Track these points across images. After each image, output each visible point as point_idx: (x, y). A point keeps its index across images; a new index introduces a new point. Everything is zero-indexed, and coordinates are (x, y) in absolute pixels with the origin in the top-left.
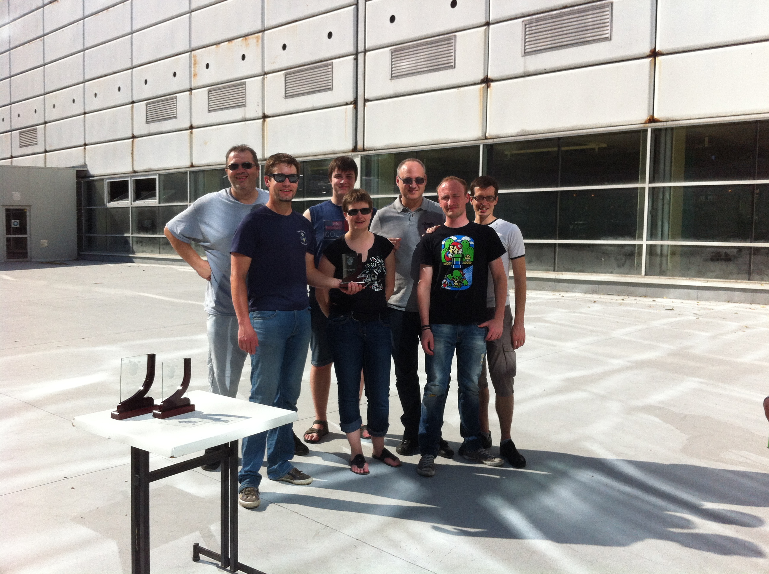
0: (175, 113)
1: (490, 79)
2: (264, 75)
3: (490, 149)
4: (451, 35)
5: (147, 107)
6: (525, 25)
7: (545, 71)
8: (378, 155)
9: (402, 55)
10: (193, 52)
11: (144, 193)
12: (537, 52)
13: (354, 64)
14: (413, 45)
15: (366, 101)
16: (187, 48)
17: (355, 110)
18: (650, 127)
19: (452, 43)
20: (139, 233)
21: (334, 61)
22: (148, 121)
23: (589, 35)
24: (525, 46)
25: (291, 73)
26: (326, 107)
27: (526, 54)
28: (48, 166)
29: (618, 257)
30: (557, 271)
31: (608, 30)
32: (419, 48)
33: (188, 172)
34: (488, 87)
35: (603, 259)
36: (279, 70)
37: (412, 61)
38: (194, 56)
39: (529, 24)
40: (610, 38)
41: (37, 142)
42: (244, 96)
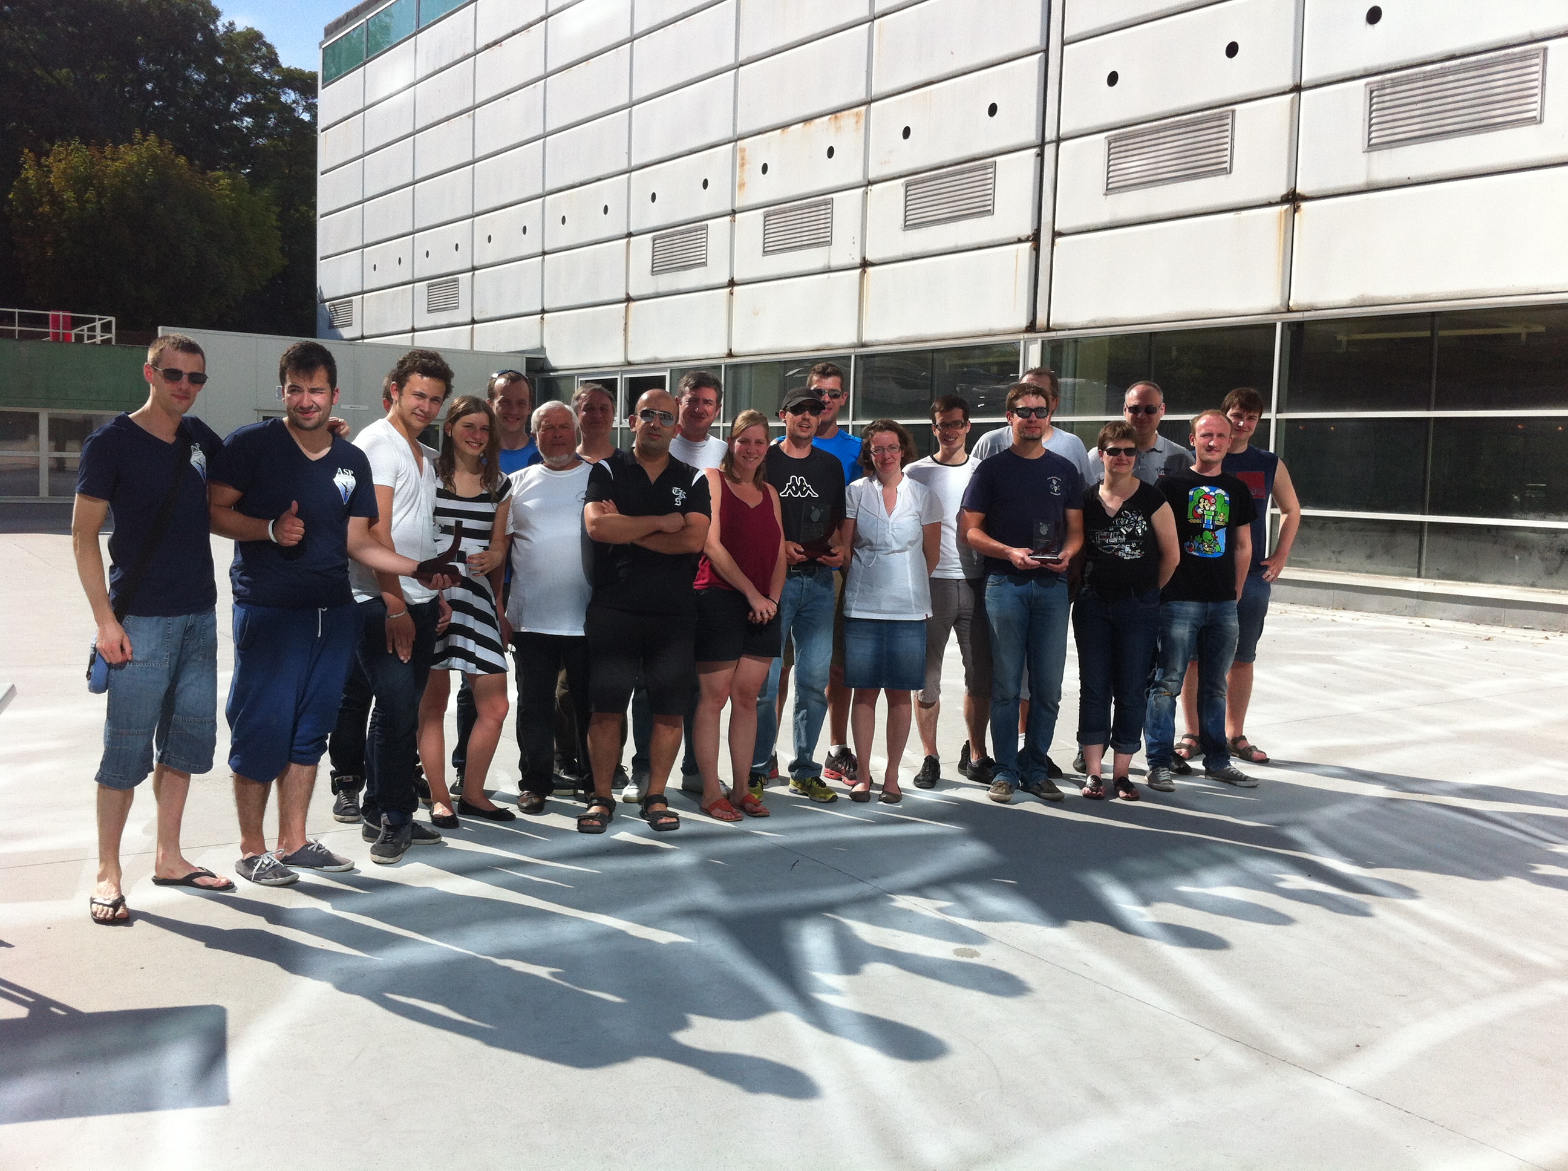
0: (704, 256)
1: (1299, 194)
2: (867, 186)
3: (1298, 330)
4: (1226, 108)
5: (654, 245)
6: (1372, 92)
7: (1409, 182)
8: (1076, 341)
9: (1130, 147)
10: (740, 143)
12: (1394, 144)
13: (1036, 165)
14: (1150, 128)
15: (1056, 234)
16: (729, 134)
17: (1034, 253)
19: (1228, 124)
21: (998, 159)
22: (655, 269)
23: (1497, 113)
24: (1370, 133)
25: (917, 183)
26: (981, 245)
28: (475, 349)
29: (1548, 555)
30: (1426, 577)
31: (1536, 102)
32: (1161, 134)
33: (723, 366)
34: (1295, 211)
35: (1517, 557)
36: (896, 176)
37: (1147, 158)
38: (740, 149)
39: (1377, 90)
40: (1538, 118)
41: (458, 303)
42: (829, 225)
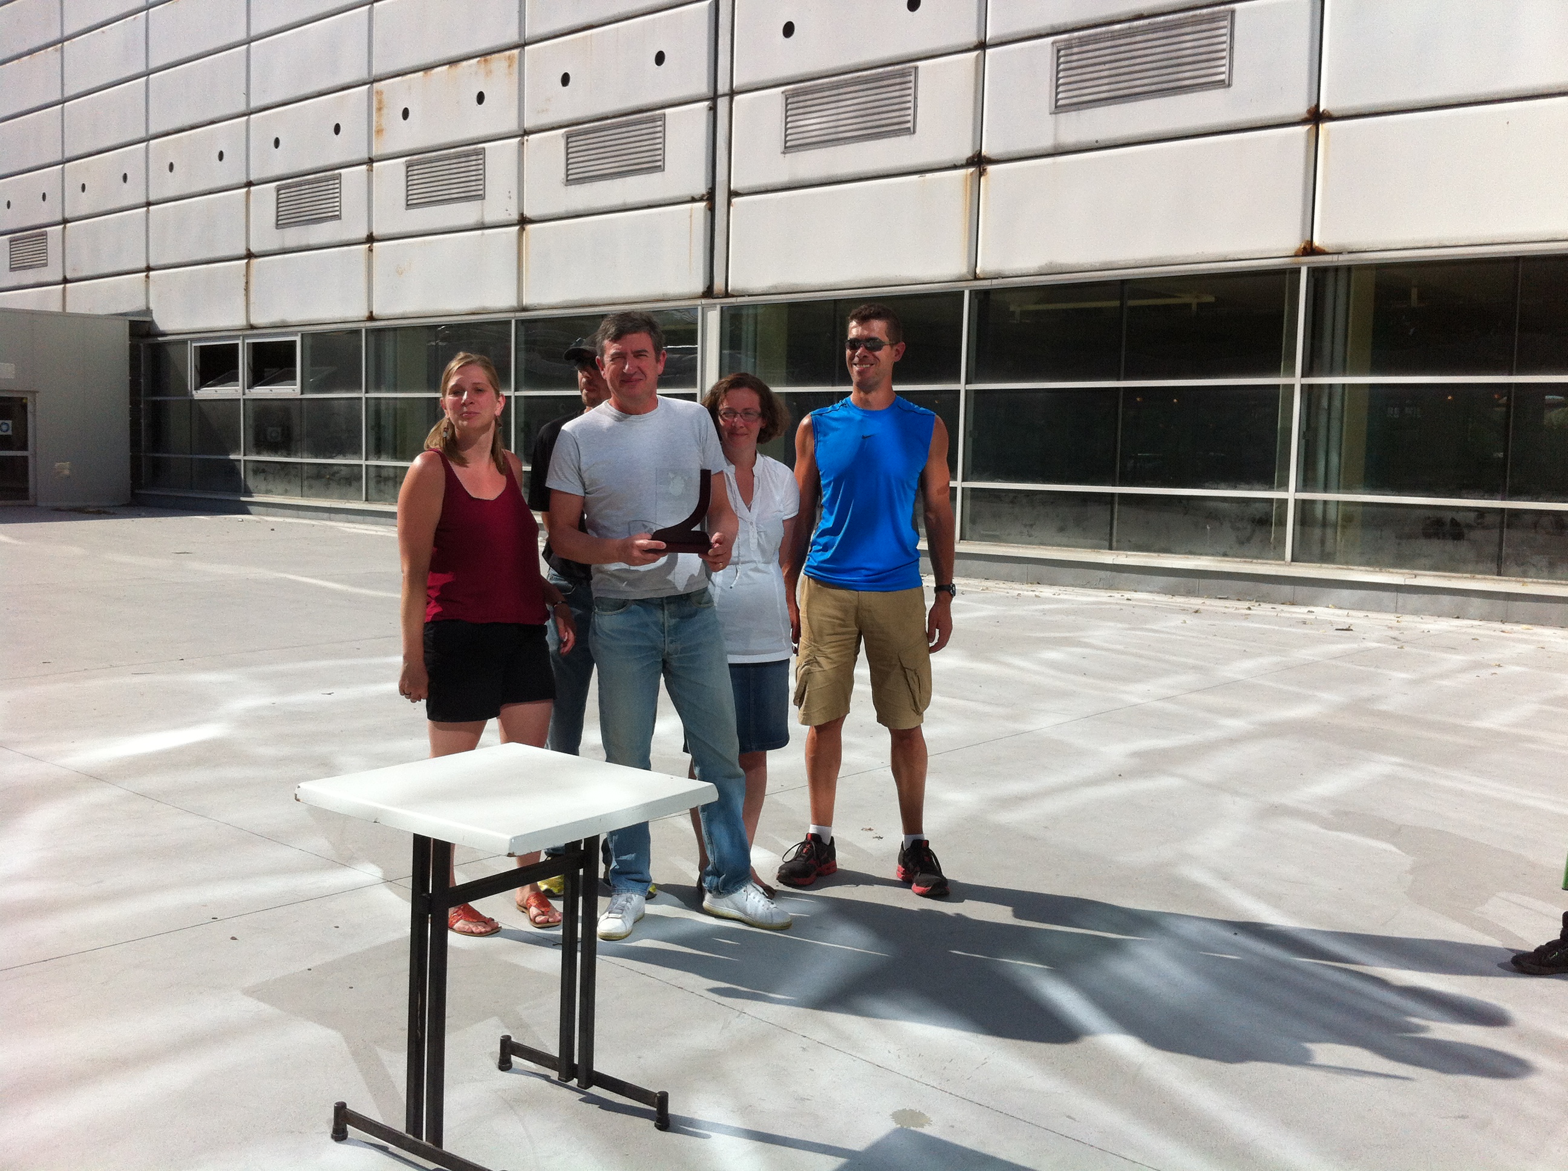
0: (337, 208)
1: (985, 156)
2: (522, 136)
3: (984, 299)
4: (908, 65)
5: (278, 195)
6: (1059, 51)
7: (1097, 145)
8: (755, 306)
9: (809, 103)
10: (376, 85)
11: (268, 372)
12: (1081, 106)
13: (708, 119)
14: (830, 83)
15: (732, 194)
16: (363, 75)
17: (709, 213)
18: (1304, 264)
19: (910, 82)
20: (259, 453)
21: (668, 111)
22: (280, 222)
23: (1187, 75)
24: (1057, 94)
25: (578, 134)
26: (649, 204)
27: (1059, 108)
28: (69, 310)
29: (1239, 525)
30: (1117, 549)
31: (1224, 65)
32: (841, 91)
33: (364, 331)
34: (981, 174)
35: (1208, 528)
36: (554, 126)
37: (828, 116)
38: (377, 92)
39: (1063, 49)
40: (1227, 82)
41: (47, 259)
42: (482, 177)
